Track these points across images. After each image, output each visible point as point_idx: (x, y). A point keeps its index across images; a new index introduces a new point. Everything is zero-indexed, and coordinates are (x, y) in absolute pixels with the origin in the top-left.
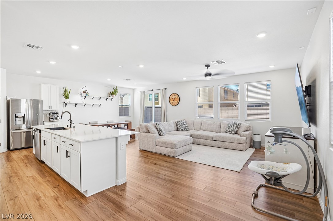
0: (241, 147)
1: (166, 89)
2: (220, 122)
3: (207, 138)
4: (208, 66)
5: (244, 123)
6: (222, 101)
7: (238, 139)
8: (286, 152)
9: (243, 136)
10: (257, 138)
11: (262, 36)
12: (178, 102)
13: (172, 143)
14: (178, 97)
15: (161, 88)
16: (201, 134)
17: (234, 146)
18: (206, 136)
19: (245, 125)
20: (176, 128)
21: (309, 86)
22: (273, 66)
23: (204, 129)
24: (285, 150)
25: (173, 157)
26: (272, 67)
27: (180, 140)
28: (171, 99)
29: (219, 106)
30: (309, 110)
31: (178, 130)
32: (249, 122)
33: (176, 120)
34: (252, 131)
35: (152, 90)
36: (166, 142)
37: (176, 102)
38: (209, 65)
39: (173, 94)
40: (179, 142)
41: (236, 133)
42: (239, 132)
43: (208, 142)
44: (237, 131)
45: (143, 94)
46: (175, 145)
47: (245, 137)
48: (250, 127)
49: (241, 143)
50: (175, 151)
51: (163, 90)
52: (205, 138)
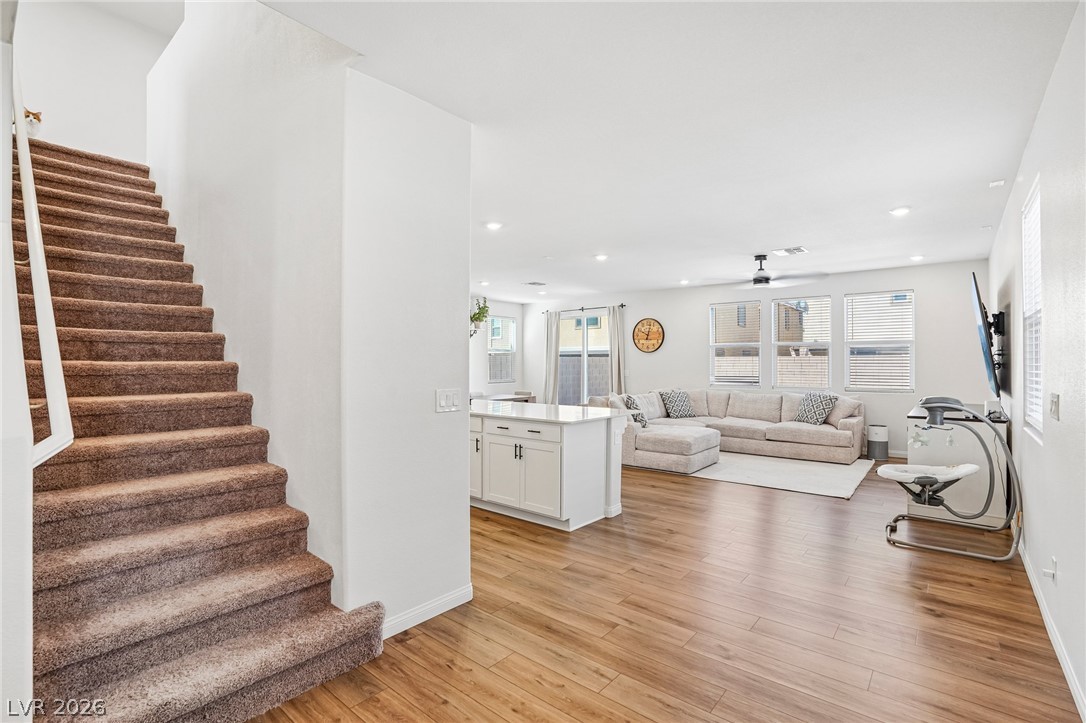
0: (840, 455)
1: (622, 306)
2: (779, 396)
3: (751, 435)
4: (761, 258)
5: (846, 398)
6: (783, 340)
7: (833, 436)
8: (951, 441)
9: (846, 427)
10: (878, 435)
11: (901, 213)
12: (660, 341)
13: (681, 443)
14: (660, 330)
15: (611, 305)
16: (732, 425)
17: (822, 453)
18: (747, 430)
19: (847, 401)
20: (664, 410)
21: (1001, 313)
22: (921, 258)
23: (737, 413)
24: (948, 439)
25: (684, 475)
26: (917, 259)
27: (697, 436)
28: (640, 334)
29: (774, 351)
30: (1003, 364)
31: (668, 416)
32: (857, 395)
33: (662, 391)
34: (864, 417)
35: (582, 309)
36: (664, 441)
37: (655, 342)
38: (765, 256)
39: (645, 322)
40: (696, 439)
41: (825, 422)
42: (832, 419)
43: (752, 444)
44: (827, 417)
45: (553, 320)
46: (689, 445)
47: (848, 429)
48: (859, 405)
49: (841, 444)
50: (689, 460)
51: (616, 309)
52: (746, 435)
